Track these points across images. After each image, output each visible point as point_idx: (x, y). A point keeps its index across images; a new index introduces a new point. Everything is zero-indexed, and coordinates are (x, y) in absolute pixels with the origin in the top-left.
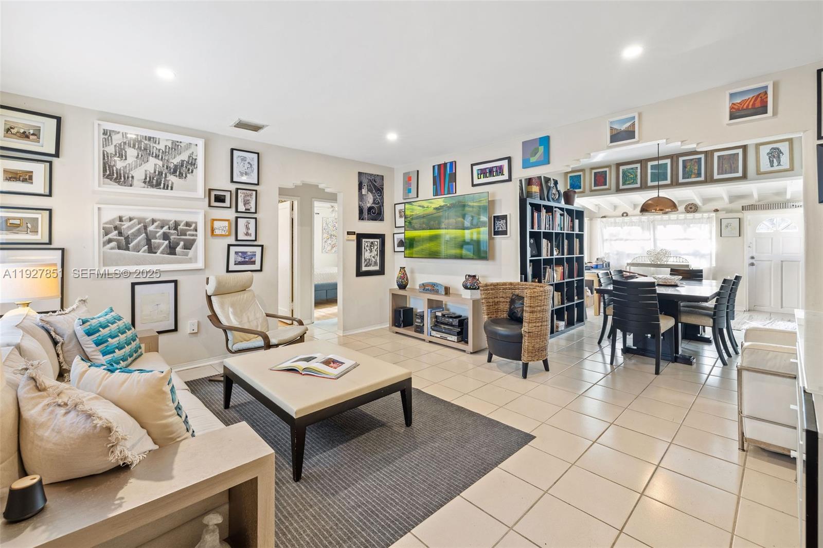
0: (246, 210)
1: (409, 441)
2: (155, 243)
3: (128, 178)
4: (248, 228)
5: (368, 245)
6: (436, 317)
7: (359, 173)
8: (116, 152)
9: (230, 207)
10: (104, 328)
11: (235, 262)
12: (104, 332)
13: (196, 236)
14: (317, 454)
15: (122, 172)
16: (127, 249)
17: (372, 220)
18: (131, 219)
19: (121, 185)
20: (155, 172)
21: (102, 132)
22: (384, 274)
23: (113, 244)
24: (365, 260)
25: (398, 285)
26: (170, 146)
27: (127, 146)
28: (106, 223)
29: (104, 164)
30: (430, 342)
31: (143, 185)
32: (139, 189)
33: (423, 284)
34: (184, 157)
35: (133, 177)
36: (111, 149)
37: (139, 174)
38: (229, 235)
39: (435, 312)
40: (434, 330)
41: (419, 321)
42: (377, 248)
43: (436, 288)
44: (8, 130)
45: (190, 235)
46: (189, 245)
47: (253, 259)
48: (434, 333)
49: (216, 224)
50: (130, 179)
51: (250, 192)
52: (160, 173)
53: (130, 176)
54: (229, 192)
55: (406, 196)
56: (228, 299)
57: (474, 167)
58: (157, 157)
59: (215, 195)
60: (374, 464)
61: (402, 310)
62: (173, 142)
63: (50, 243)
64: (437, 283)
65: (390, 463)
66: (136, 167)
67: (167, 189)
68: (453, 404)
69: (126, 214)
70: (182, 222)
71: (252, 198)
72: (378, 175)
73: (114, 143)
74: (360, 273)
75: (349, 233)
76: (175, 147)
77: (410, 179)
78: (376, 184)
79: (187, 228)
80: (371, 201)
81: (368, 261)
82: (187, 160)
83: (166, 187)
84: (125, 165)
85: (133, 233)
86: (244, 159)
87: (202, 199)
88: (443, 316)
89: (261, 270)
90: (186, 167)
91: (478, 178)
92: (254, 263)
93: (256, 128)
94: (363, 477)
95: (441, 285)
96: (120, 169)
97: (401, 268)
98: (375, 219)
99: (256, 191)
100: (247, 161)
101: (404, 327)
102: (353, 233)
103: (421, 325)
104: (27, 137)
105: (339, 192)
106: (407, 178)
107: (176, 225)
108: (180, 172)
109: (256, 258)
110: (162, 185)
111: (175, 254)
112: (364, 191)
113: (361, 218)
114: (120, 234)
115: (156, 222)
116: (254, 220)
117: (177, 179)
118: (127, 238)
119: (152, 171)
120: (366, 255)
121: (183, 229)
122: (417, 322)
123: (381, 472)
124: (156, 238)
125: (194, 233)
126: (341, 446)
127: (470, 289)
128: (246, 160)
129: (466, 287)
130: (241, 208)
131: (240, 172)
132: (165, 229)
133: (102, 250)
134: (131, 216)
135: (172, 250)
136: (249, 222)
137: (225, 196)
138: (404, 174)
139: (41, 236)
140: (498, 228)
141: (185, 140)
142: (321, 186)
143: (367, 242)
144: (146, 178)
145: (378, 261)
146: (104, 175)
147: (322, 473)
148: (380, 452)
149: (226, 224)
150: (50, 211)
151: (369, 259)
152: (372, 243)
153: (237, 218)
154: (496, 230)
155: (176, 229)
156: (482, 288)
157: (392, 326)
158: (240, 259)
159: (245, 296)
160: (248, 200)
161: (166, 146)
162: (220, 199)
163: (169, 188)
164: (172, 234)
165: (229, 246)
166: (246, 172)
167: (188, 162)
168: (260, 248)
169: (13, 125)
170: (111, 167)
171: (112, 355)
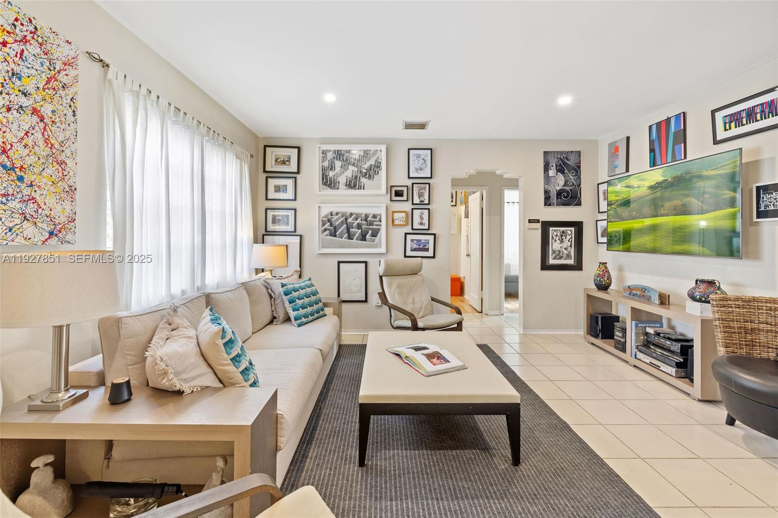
0: (420, 202)
1: (501, 485)
2: (352, 231)
3: (336, 183)
4: (422, 218)
5: (557, 235)
6: (647, 334)
7: (545, 153)
8: (329, 165)
9: (407, 200)
10: (295, 292)
11: (411, 248)
12: (295, 294)
13: (381, 225)
14: (398, 449)
15: (333, 179)
16: (335, 236)
17: (564, 205)
18: (337, 214)
19: (332, 189)
20: (352, 177)
21: (321, 152)
22: (582, 270)
23: (327, 232)
24: (554, 252)
25: (596, 285)
26: (363, 155)
27: (335, 160)
28: (323, 217)
29: (323, 175)
30: (635, 366)
31: (345, 187)
32: (343, 191)
33: (629, 287)
34: (372, 162)
35: (339, 182)
36: (326, 164)
37: (342, 180)
38: (407, 224)
39: (645, 327)
40: (640, 351)
41: (620, 335)
42: (571, 238)
43: (647, 293)
44: (276, 160)
45: (376, 225)
46: (375, 234)
47: (427, 247)
48: (640, 356)
49: (396, 215)
50: (337, 183)
51: (424, 185)
52: (356, 177)
53: (337, 181)
54: (406, 187)
55: (612, 173)
56: (397, 280)
57: (716, 114)
58: (354, 165)
59: (395, 191)
60: (440, 490)
61: (600, 317)
62: (365, 151)
63: (295, 231)
64: (648, 287)
65: (457, 498)
66: (341, 175)
67: (361, 189)
68: (606, 464)
69: (335, 210)
70: (370, 214)
71: (426, 191)
72: (572, 152)
73: (328, 159)
74: (545, 266)
75: (531, 221)
76: (366, 154)
77: (617, 149)
78: (569, 163)
79: (374, 219)
80: (562, 183)
81: (557, 252)
82: (374, 164)
83: (360, 188)
84: (334, 174)
85: (338, 224)
86: (418, 156)
87: (384, 195)
88: (658, 334)
89: (434, 257)
90: (373, 170)
91: (726, 130)
92: (427, 250)
93: (422, 126)
94: (416, 497)
95: (655, 291)
96: (331, 177)
97: (600, 263)
98: (568, 204)
99: (429, 184)
100: (422, 158)
101: (602, 338)
102: (538, 221)
103: (623, 340)
104: (285, 163)
105: (520, 177)
106: (614, 150)
107: (367, 216)
108: (369, 174)
109: (430, 246)
110: (357, 187)
111: (365, 240)
112: (552, 173)
113: (547, 202)
114: (331, 225)
115: (353, 215)
116: (428, 210)
117: (367, 180)
118: (335, 228)
119: (351, 177)
120: (555, 245)
121: (371, 220)
122: (617, 336)
123: (438, 504)
124: (353, 228)
125: (379, 223)
126: (425, 452)
127: (700, 301)
128: (420, 157)
129: (694, 298)
130: (417, 200)
131: (415, 168)
132: (359, 221)
133: (321, 236)
134: (338, 211)
135: (363, 238)
136: (423, 212)
137: (403, 191)
138: (609, 144)
139: (291, 228)
140: (767, 206)
141: (372, 148)
142: (498, 172)
143: (555, 231)
144: (347, 182)
145: (572, 254)
146: (323, 183)
147: (385, 470)
148: (456, 480)
149: (403, 215)
150: (295, 210)
151: (559, 251)
152: (563, 232)
153: (413, 209)
154: (762, 209)
155: (366, 220)
156: (715, 303)
157: (587, 334)
158: (415, 246)
159: (414, 279)
160: (422, 193)
161: (360, 155)
162: (399, 194)
163: (362, 188)
164: (364, 225)
165: (406, 234)
166: (420, 168)
167: (375, 166)
168: (433, 236)
169: (279, 157)
170: (326, 176)
171: (297, 312)
